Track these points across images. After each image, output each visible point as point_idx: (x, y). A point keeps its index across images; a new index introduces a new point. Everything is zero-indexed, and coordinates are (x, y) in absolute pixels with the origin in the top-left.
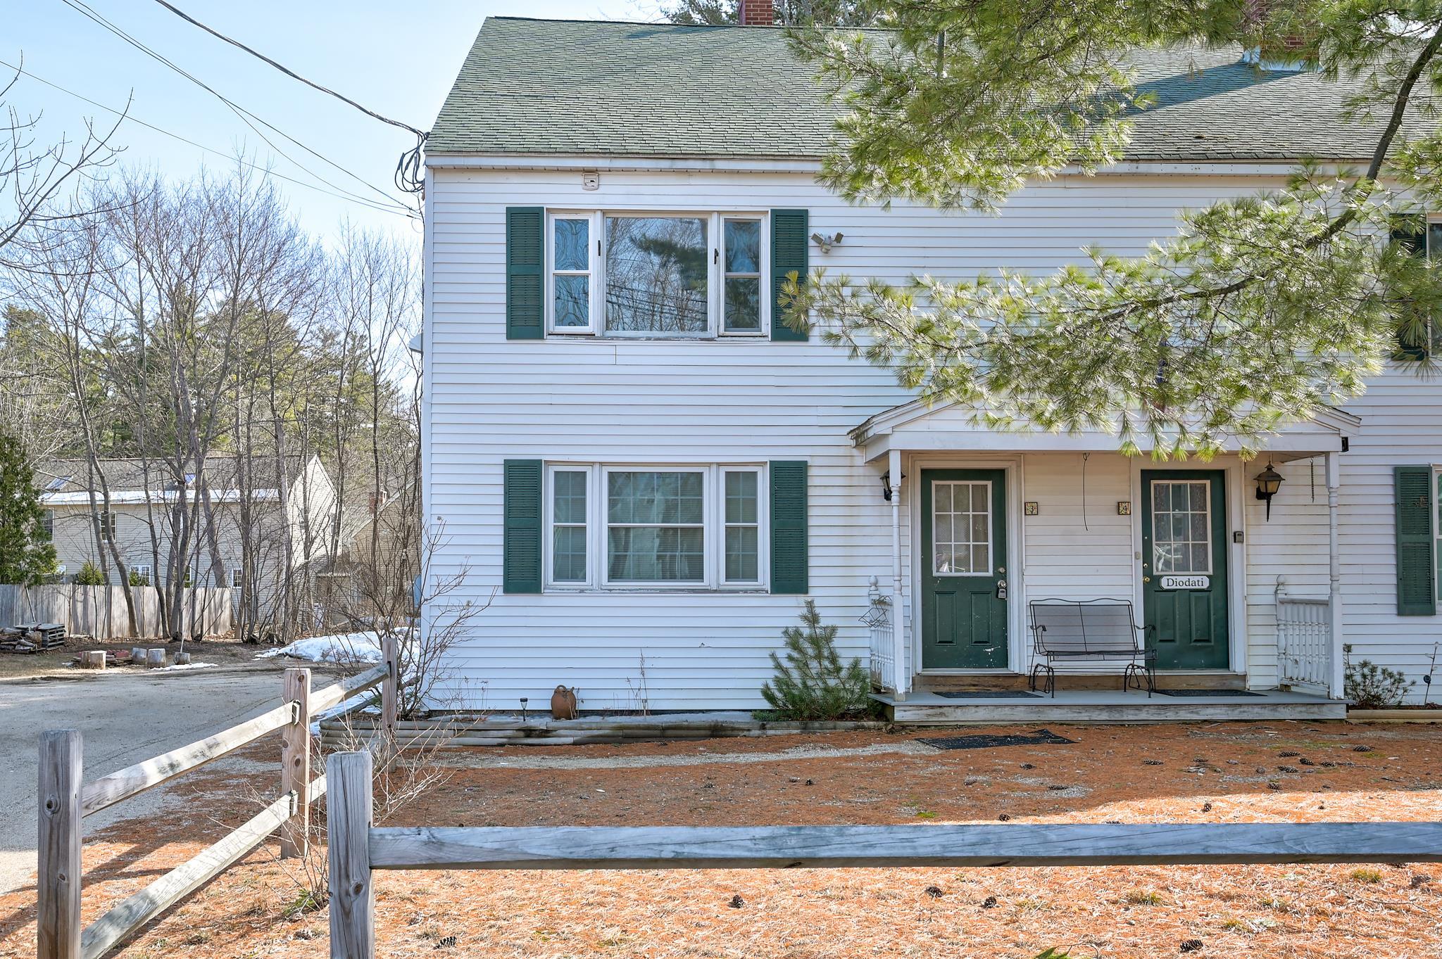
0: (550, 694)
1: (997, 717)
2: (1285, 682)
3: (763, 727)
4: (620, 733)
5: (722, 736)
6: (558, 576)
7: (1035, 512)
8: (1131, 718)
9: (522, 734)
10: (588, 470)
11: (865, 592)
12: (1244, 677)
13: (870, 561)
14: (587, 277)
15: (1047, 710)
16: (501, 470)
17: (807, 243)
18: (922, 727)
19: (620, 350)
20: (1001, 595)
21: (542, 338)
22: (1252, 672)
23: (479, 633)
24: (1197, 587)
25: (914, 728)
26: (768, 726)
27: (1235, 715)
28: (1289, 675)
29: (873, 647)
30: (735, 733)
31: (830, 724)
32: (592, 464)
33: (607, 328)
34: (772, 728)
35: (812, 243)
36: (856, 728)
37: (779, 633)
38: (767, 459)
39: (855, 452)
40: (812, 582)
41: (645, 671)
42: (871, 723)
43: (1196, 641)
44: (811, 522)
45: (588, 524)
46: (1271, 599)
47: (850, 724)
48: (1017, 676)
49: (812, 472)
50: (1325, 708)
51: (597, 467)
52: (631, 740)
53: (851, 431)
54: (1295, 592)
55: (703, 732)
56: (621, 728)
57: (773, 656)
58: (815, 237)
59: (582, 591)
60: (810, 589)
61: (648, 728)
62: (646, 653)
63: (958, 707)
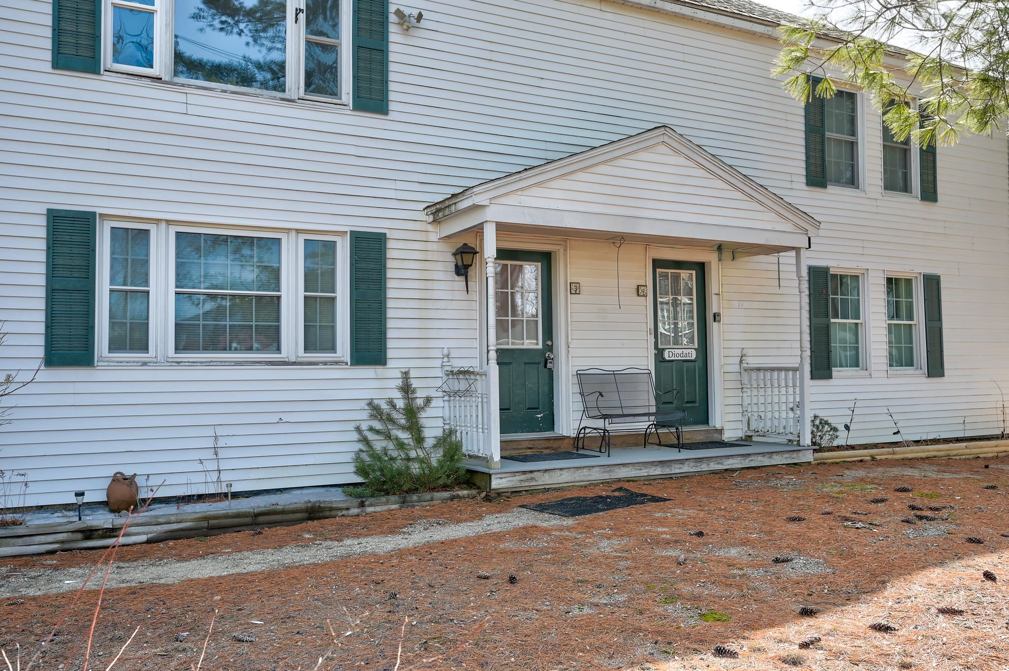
0: (106, 483)
1: (578, 479)
2: (749, 434)
3: (362, 505)
4: (205, 524)
5: (319, 518)
6: (115, 345)
7: (578, 292)
8: (677, 471)
9: (79, 536)
10: (152, 228)
11: (438, 363)
12: (720, 431)
13: (443, 334)
14: (151, 13)
15: (616, 469)
16: (43, 221)
17: (387, 18)
18: (516, 493)
19: (191, 99)
20: (549, 366)
21: (99, 73)
22: (727, 426)
23: (16, 414)
24: (688, 358)
25: (508, 494)
26: (367, 503)
27: (746, 463)
28: (753, 427)
29: (447, 416)
30: (334, 513)
31: (428, 496)
32: (158, 221)
33: (175, 75)
34: (371, 505)
35: (393, 18)
36: (452, 498)
37: (363, 405)
38: (348, 229)
39: (430, 228)
40: (390, 354)
41: (219, 450)
42: (465, 492)
43: (687, 402)
44: (390, 294)
45: (152, 289)
46: (736, 368)
47: (446, 494)
48: (563, 438)
49: (390, 244)
50: (801, 454)
51: (163, 225)
52: (217, 531)
53: (428, 207)
54: (752, 362)
55: (299, 516)
56: (206, 519)
57: (358, 429)
58: (398, 13)
59: (145, 364)
60: (388, 361)
61: (238, 515)
62: (220, 431)
63: (546, 471)
